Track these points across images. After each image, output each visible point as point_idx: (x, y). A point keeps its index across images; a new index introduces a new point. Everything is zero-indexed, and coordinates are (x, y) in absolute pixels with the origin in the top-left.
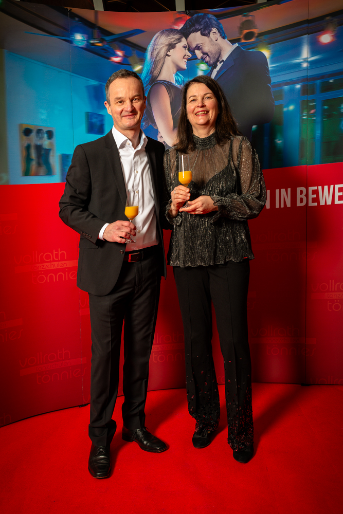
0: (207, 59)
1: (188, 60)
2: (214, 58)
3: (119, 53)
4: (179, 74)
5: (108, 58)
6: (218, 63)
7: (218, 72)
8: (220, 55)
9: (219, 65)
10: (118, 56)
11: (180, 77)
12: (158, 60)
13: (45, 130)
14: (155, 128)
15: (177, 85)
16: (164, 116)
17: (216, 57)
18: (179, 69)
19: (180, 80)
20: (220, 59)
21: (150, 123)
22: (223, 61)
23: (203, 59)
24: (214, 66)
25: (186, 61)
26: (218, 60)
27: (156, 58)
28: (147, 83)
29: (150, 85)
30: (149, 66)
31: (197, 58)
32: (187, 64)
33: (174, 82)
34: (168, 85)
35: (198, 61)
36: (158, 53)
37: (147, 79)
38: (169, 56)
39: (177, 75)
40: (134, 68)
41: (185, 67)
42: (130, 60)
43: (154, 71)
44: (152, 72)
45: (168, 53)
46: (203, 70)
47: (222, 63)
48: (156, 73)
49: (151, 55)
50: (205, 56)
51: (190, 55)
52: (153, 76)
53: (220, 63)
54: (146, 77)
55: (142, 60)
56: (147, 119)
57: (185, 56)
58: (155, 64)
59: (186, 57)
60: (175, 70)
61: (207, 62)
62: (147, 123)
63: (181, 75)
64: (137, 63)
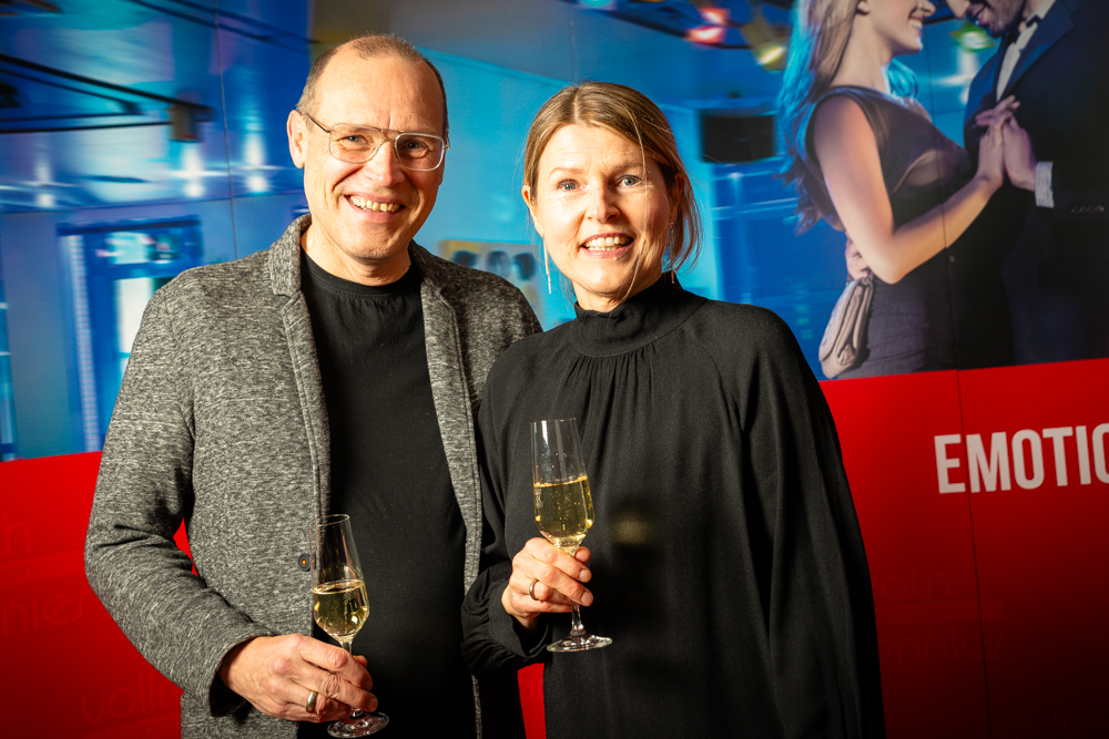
0: (986, 16)
1: (926, 21)
2: (1007, 11)
3: (714, 16)
4: (899, 65)
5: (682, 34)
6: (1023, 26)
7: (1024, 53)
8: (1025, 2)
9: (1026, 34)
10: (710, 26)
11: (904, 74)
12: (832, 29)
13: (511, 253)
14: (836, 228)
15: (895, 97)
16: (861, 192)
17: (1015, 7)
18: (899, 52)
19: (904, 82)
20: (1026, 14)
21: (820, 215)
22: (1036, 19)
23: (971, 17)
24: (1010, 35)
25: (919, 24)
26: (1019, 18)
27: (825, 21)
28: (801, 94)
29: (813, 101)
30: (805, 48)
31: (951, 16)
32: (925, 35)
33: (885, 90)
34: (869, 100)
35: (958, 24)
36: (830, 9)
37: (801, 85)
38: (864, 13)
39: (893, 67)
40: (758, 54)
41: (916, 42)
42: (748, 34)
43: (820, 61)
44: (814, 64)
45: (862, 6)
46: (975, 51)
47: (1035, 26)
48: (827, 65)
49: (811, 13)
50: (978, 8)
51: (931, 7)
52: (818, 76)
53: (1029, 25)
54: (798, 79)
55: (783, 32)
56: (809, 204)
57: (914, 10)
58: (823, 38)
59: (919, 13)
60: (886, 55)
61: (985, 27)
62: (811, 214)
63: (905, 68)
64: (766, 42)
